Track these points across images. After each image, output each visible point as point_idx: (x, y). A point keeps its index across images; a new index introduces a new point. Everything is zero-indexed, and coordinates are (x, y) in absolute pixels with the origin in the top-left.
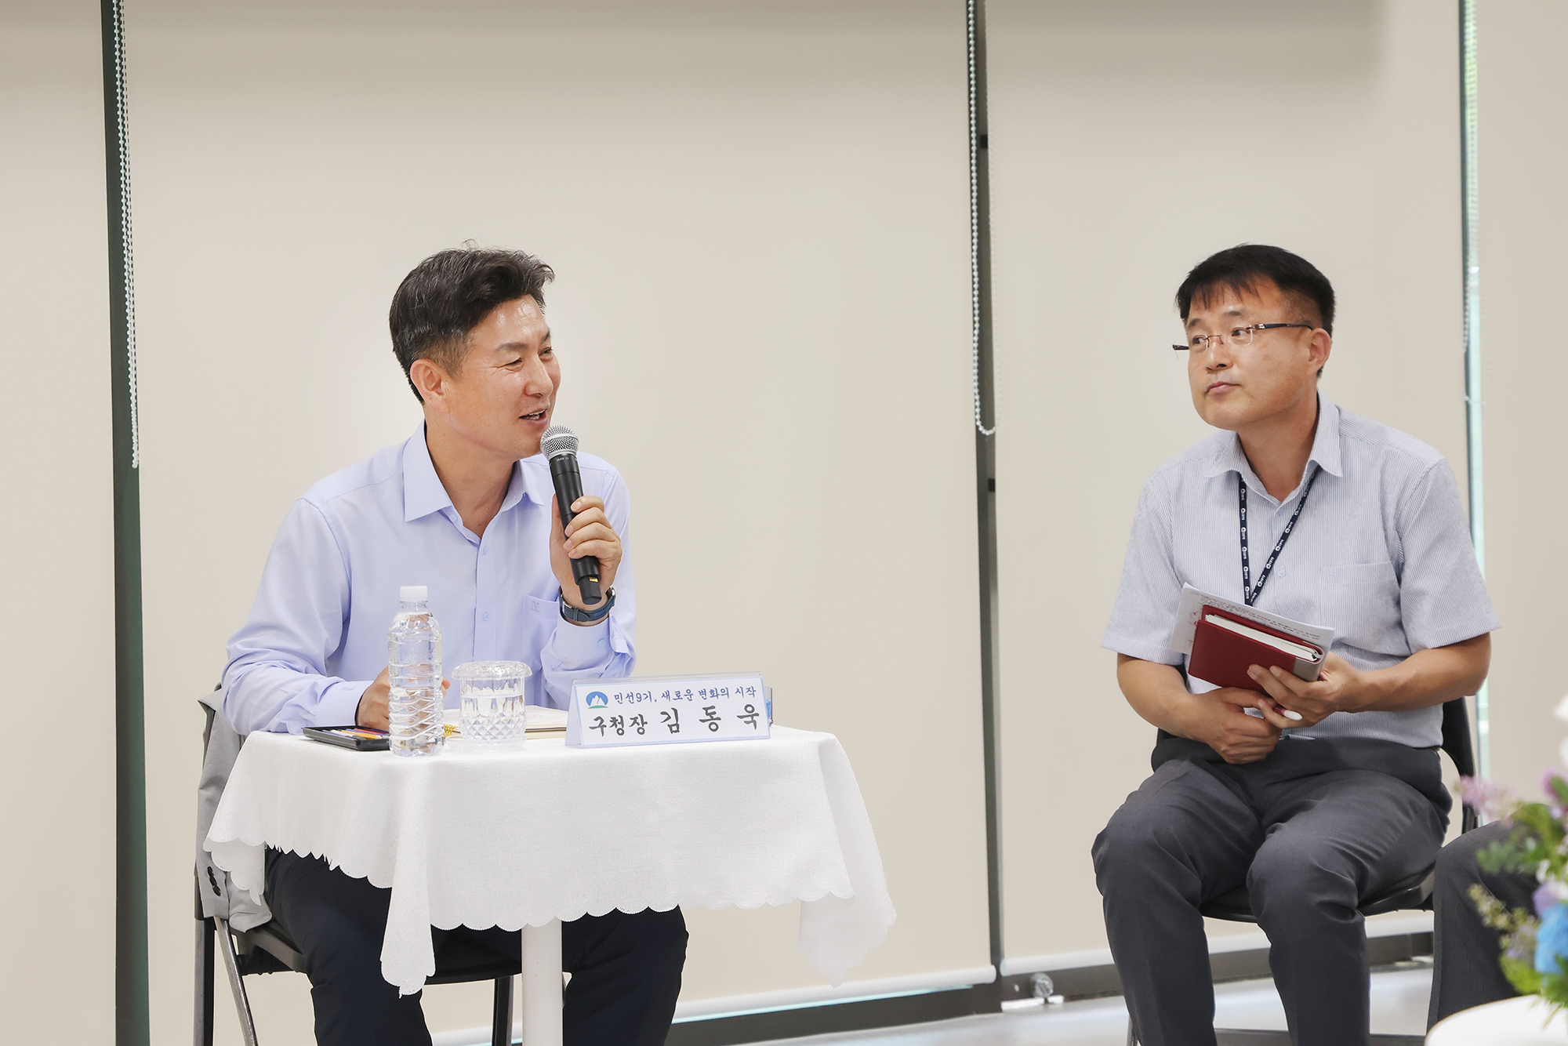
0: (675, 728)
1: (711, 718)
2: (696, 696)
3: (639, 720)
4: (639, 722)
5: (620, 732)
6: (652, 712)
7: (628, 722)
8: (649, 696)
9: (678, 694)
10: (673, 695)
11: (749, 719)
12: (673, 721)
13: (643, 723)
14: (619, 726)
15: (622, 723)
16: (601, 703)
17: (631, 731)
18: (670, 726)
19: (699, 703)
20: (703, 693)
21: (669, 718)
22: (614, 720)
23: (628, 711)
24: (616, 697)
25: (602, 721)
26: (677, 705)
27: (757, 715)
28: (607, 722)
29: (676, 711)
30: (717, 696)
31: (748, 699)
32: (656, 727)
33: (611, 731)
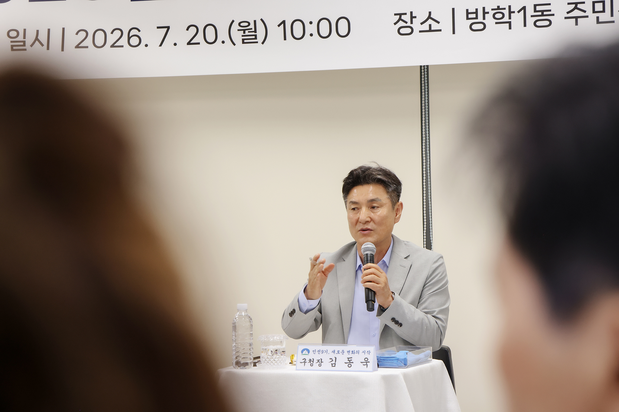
0: (334, 365)
1: (350, 362)
2: (346, 353)
3: (320, 361)
4: (320, 362)
5: (312, 365)
6: (326, 358)
7: (315, 361)
8: (327, 351)
9: (338, 351)
10: (336, 352)
11: (365, 363)
12: (334, 362)
13: (321, 362)
14: (312, 363)
15: (313, 361)
16: (307, 353)
17: (316, 365)
18: (332, 364)
19: (346, 355)
20: (349, 352)
21: (333, 361)
22: (310, 360)
23: (317, 357)
24: (313, 351)
25: (306, 360)
26: (337, 356)
27: (369, 362)
28: (307, 361)
29: (336, 358)
30: (354, 353)
31: (367, 356)
32: (326, 364)
33: (308, 364)
